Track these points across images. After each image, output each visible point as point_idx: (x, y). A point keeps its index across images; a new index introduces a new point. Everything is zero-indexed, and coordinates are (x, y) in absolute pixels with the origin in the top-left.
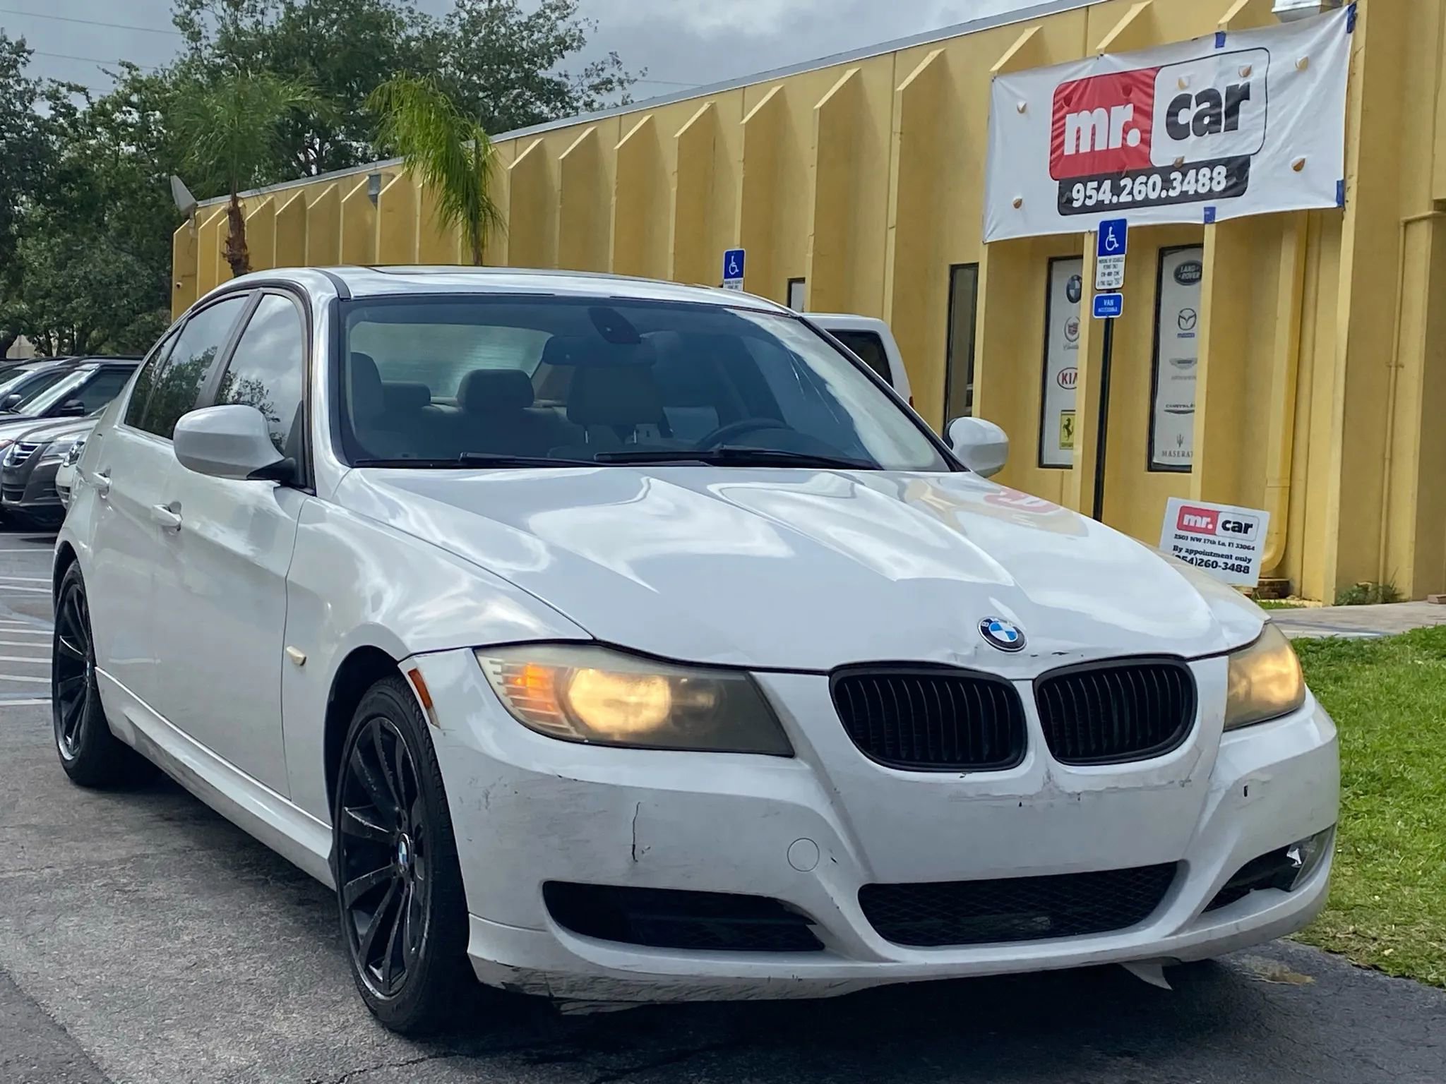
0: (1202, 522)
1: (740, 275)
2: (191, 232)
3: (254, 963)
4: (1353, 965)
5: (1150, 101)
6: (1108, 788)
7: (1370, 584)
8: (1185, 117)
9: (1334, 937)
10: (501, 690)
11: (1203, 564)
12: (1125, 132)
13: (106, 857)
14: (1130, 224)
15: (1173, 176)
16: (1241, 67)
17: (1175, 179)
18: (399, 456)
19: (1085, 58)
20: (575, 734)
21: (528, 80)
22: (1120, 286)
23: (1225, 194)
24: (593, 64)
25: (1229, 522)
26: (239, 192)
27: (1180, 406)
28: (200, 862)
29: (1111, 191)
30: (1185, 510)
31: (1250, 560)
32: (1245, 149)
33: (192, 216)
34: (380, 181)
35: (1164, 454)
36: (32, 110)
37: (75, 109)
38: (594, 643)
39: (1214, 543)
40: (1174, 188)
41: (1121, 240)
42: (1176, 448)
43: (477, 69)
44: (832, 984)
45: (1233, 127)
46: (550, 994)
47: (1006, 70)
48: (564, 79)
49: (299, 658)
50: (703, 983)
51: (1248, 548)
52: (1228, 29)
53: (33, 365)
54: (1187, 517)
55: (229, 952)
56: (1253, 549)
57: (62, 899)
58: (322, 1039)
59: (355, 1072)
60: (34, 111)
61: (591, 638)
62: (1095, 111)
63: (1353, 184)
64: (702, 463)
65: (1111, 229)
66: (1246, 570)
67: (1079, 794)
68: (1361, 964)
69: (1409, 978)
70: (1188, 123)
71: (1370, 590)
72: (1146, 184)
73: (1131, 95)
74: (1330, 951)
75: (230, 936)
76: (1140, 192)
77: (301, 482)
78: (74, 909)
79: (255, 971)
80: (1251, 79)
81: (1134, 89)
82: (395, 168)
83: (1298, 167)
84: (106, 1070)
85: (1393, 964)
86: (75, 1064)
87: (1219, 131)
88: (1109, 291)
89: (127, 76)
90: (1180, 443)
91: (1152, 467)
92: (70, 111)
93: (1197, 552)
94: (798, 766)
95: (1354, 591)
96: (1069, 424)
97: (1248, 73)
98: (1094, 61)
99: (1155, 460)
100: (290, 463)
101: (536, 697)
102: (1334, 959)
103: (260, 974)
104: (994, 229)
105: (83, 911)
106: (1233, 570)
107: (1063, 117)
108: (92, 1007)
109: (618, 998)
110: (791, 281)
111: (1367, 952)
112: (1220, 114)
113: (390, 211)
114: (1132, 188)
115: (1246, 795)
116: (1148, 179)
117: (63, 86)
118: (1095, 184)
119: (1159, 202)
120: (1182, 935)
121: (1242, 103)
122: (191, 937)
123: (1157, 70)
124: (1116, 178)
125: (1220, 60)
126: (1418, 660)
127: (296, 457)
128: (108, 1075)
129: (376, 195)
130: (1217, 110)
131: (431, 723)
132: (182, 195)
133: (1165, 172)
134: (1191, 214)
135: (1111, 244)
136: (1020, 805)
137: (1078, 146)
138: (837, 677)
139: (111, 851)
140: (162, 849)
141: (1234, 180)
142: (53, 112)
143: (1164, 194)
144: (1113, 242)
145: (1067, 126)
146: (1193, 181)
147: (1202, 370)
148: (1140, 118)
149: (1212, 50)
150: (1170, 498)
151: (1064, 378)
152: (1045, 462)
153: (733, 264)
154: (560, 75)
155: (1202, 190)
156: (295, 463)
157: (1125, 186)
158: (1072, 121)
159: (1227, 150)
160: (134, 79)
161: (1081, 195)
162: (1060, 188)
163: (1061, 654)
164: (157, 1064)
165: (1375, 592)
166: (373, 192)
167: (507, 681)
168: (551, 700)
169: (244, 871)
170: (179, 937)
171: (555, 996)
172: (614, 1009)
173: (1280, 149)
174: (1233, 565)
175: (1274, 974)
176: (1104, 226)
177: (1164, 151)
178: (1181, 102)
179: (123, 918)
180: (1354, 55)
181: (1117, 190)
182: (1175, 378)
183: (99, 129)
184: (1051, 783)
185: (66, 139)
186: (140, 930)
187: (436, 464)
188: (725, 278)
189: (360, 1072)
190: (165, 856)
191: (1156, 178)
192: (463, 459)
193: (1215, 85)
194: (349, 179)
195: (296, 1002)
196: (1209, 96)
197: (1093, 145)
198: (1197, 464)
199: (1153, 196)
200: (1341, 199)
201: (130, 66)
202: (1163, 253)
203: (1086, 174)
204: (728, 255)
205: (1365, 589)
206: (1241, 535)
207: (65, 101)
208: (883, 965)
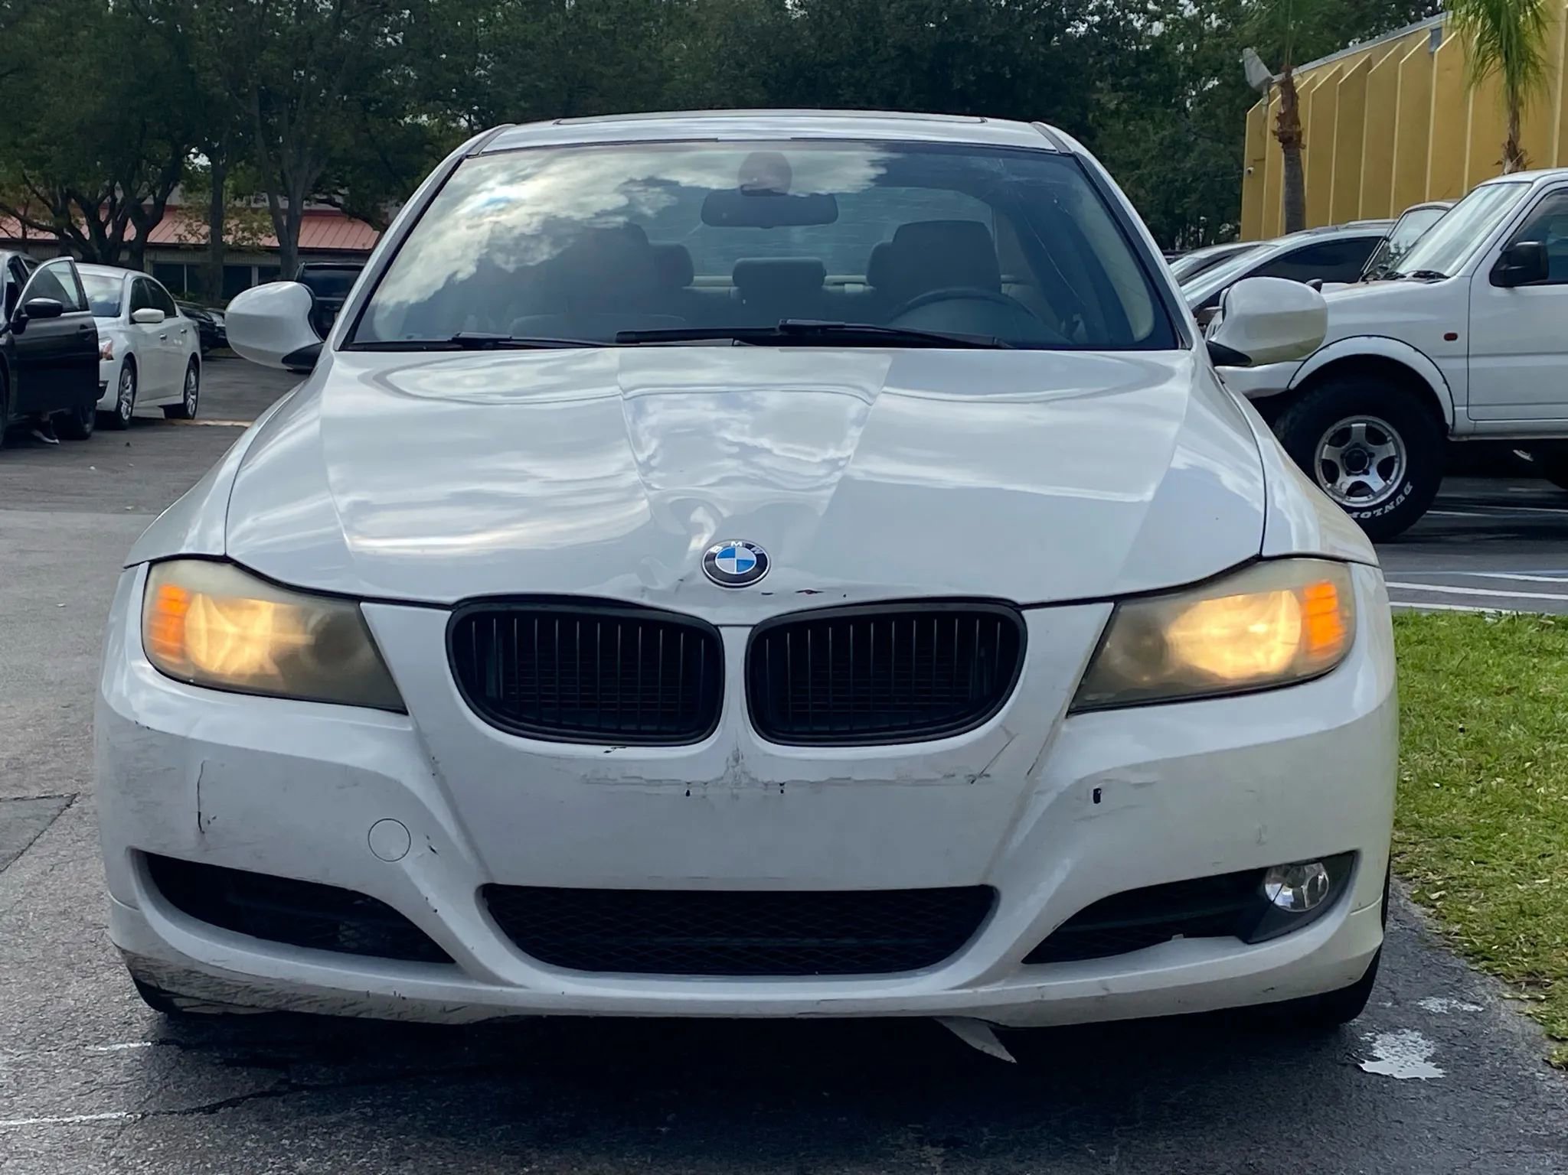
2: (1264, 108)
6: (831, 778)
18: (401, 338)
20: (184, 672)
33: (1265, 93)
34: (1440, 37)
38: (224, 559)
44: (445, 1008)
46: (160, 985)
50: (313, 994)
61: (224, 555)
64: (736, 342)
67: (783, 785)
109: (215, 998)
113: (1447, 70)
115: (1096, 800)
129: (1435, 52)
132: (1254, 69)
136: (688, 794)
138: (460, 614)
163: (811, 592)
166: (1432, 50)
171: (165, 988)
172: (215, 1011)
184: (738, 769)
187: (430, 346)
192: (456, 340)
194: (1414, 35)
208: (505, 989)
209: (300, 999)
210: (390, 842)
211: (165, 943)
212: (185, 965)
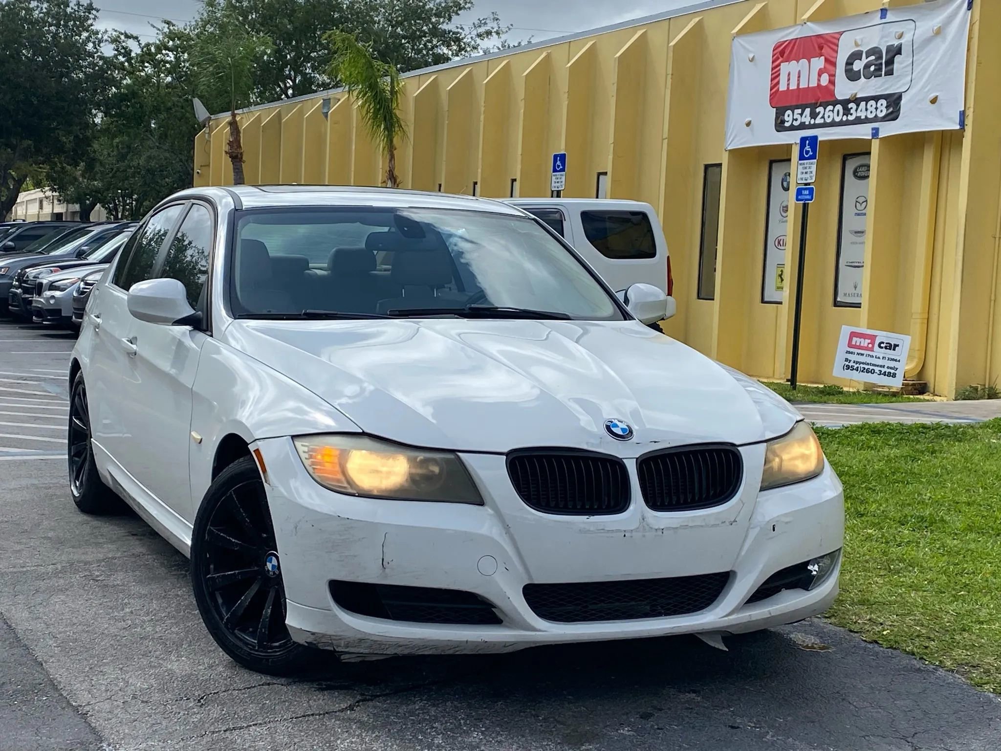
0: (865, 343)
1: (563, 170)
2: (207, 135)
3: (166, 626)
4: (863, 640)
5: (835, 55)
6: (681, 526)
7: (979, 386)
8: (858, 66)
9: (855, 623)
10: (307, 463)
11: (865, 371)
12: (820, 75)
13: (89, 558)
14: (820, 139)
15: (850, 106)
16: (896, 32)
17: (852, 108)
18: (265, 312)
19: (795, 24)
20: (350, 491)
21: (435, 32)
22: (813, 181)
23: (885, 119)
24: (479, 19)
25: (883, 343)
26: (236, 109)
27: (854, 262)
28: (147, 563)
29: (810, 116)
30: (853, 335)
31: (897, 369)
32: (898, 88)
33: (207, 126)
34: (330, 103)
35: (845, 295)
36: (101, 52)
37: (131, 51)
38: (363, 434)
39: (873, 357)
40: (851, 114)
41: (814, 150)
42: (853, 291)
43: (400, 24)
44: (505, 645)
45: (890, 73)
46: (334, 649)
47: (742, 32)
48: (459, 30)
49: (198, 439)
50: (435, 644)
51: (896, 360)
52: (889, 6)
53: (98, 226)
54: (855, 339)
55: (152, 619)
56: (899, 361)
57: (56, 585)
58: (196, 673)
59: (211, 694)
60: (103, 54)
61: (361, 431)
62: (800, 61)
63: (970, 113)
64: (456, 316)
65: (807, 142)
66: (894, 376)
67: (663, 529)
68: (867, 640)
69: (895, 649)
70: (860, 70)
71: (979, 390)
72: (833, 111)
73: (823, 51)
74: (851, 631)
75: (155, 609)
76: (829, 117)
77: (205, 327)
78: (62, 591)
79: (165, 631)
80: (902, 41)
81: (825, 46)
82: (340, 95)
83: (934, 101)
84: (61, 689)
85: (887, 640)
86: (43, 685)
87: (881, 76)
88: (806, 184)
89: (166, 30)
90: (855, 287)
91: (836, 304)
92: (127, 53)
93: (860, 363)
94: (487, 510)
95: (967, 391)
96: (782, 274)
97: (901, 36)
98: (800, 27)
99: (839, 299)
100: (199, 315)
101: (328, 466)
102: (852, 636)
103: (168, 633)
104: (731, 142)
105: (68, 593)
106: (885, 375)
107: (779, 65)
108: (61, 651)
109: (375, 652)
110: (599, 174)
111: (873, 632)
112: (881, 64)
113: (336, 123)
114: (824, 114)
115: (774, 530)
116: (834, 108)
117: (122, 34)
118: (799, 111)
119: (841, 124)
120: (731, 617)
121: (896, 57)
122: (130, 609)
123: (841, 33)
124: (813, 107)
125: (883, 27)
126: (993, 439)
127: (202, 311)
128: (62, 693)
129: (327, 113)
130: (879, 62)
131: (266, 482)
132: (201, 111)
133: (845, 103)
134: (863, 132)
135: (807, 152)
136: (625, 536)
137: (788, 85)
138: (511, 457)
139: (92, 554)
140: (126, 554)
141: (891, 110)
142: (116, 52)
143: (845, 118)
144: (809, 151)
145: (781, 72)
146: (864, 109)
147: (869, 238)
148: (829, 67)
149: (877, 19)
150: (843, 326)
151: (779, 243)
152: (766, 299)
153: (558, 163)
154: (457, 28)
155: (870, 116)
156: (201, 316)
157: (819, 112)
158: (785, 68)
159: (886, 89)
160: (170, 31)
161: (791, 119)
162: (776, 113)
163: (655, 442)
164: (92, 686)
165: (982, 391)
166: (325, 111)
167: (311, 457)
168: (337, 468)
169: (173, 569)
170: (123, 609)
171: (337, 650)
172: (374, 658)
173: (921, 90)
174: (885, 372)
175: (808, 645)
176: (803, 140)
177: (844, 89)
178: (856, 56)
179: (92, 597)
180: (972, 25)
181: (814, 115)
182: (853, 243)
183: (146, 64)
184: (644, 523)
185: (126, 72)
186: (100, 605)
187: (288, 317)
188: (554, 172)
189: (215, 693)
190: (126, 558)
191: (839, 107)
192: (305, 314)
193: (879, 45)
194: (310, 101)
195: (186, 651)
196: (875, 51)
197: (798, 84)
198: (865, 301)
199: (837, 119)
200: (962, 123)
201: (168, 23)
202: (845, 158)
203: (794, 104)
204: (556, 156)
205: (976, 389)
206: (892, 351)
207: (124, 44)
208: (538, 633)
209: (426, 647)
210: (487, 565)
211: (348, 626)
212: (359, 636)
